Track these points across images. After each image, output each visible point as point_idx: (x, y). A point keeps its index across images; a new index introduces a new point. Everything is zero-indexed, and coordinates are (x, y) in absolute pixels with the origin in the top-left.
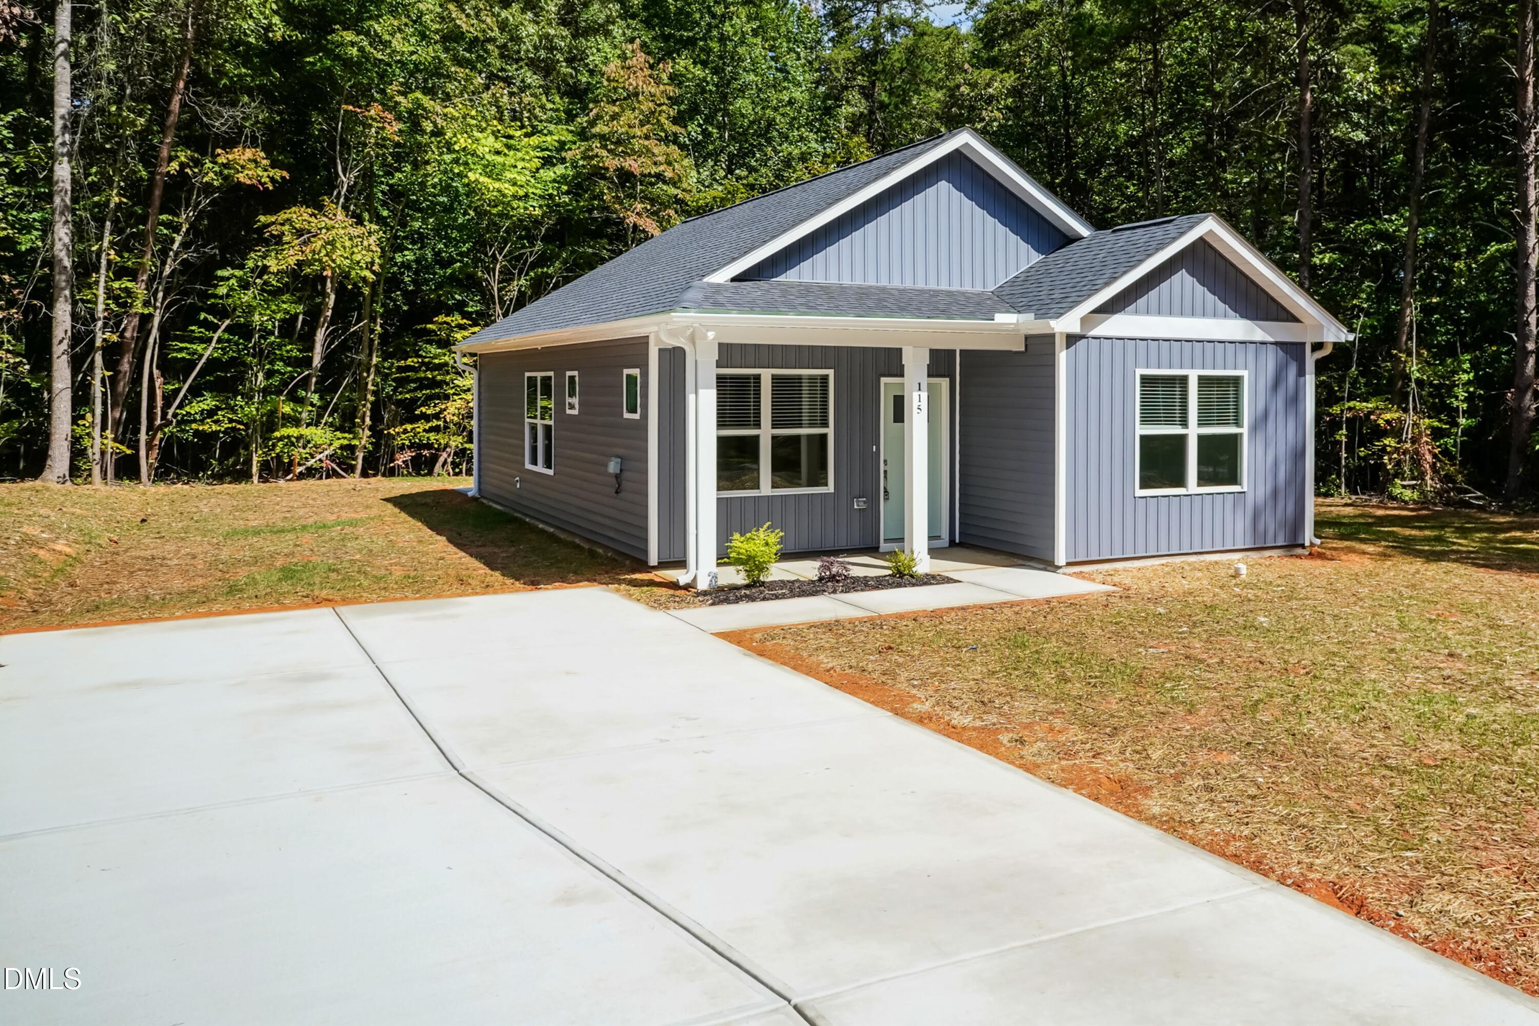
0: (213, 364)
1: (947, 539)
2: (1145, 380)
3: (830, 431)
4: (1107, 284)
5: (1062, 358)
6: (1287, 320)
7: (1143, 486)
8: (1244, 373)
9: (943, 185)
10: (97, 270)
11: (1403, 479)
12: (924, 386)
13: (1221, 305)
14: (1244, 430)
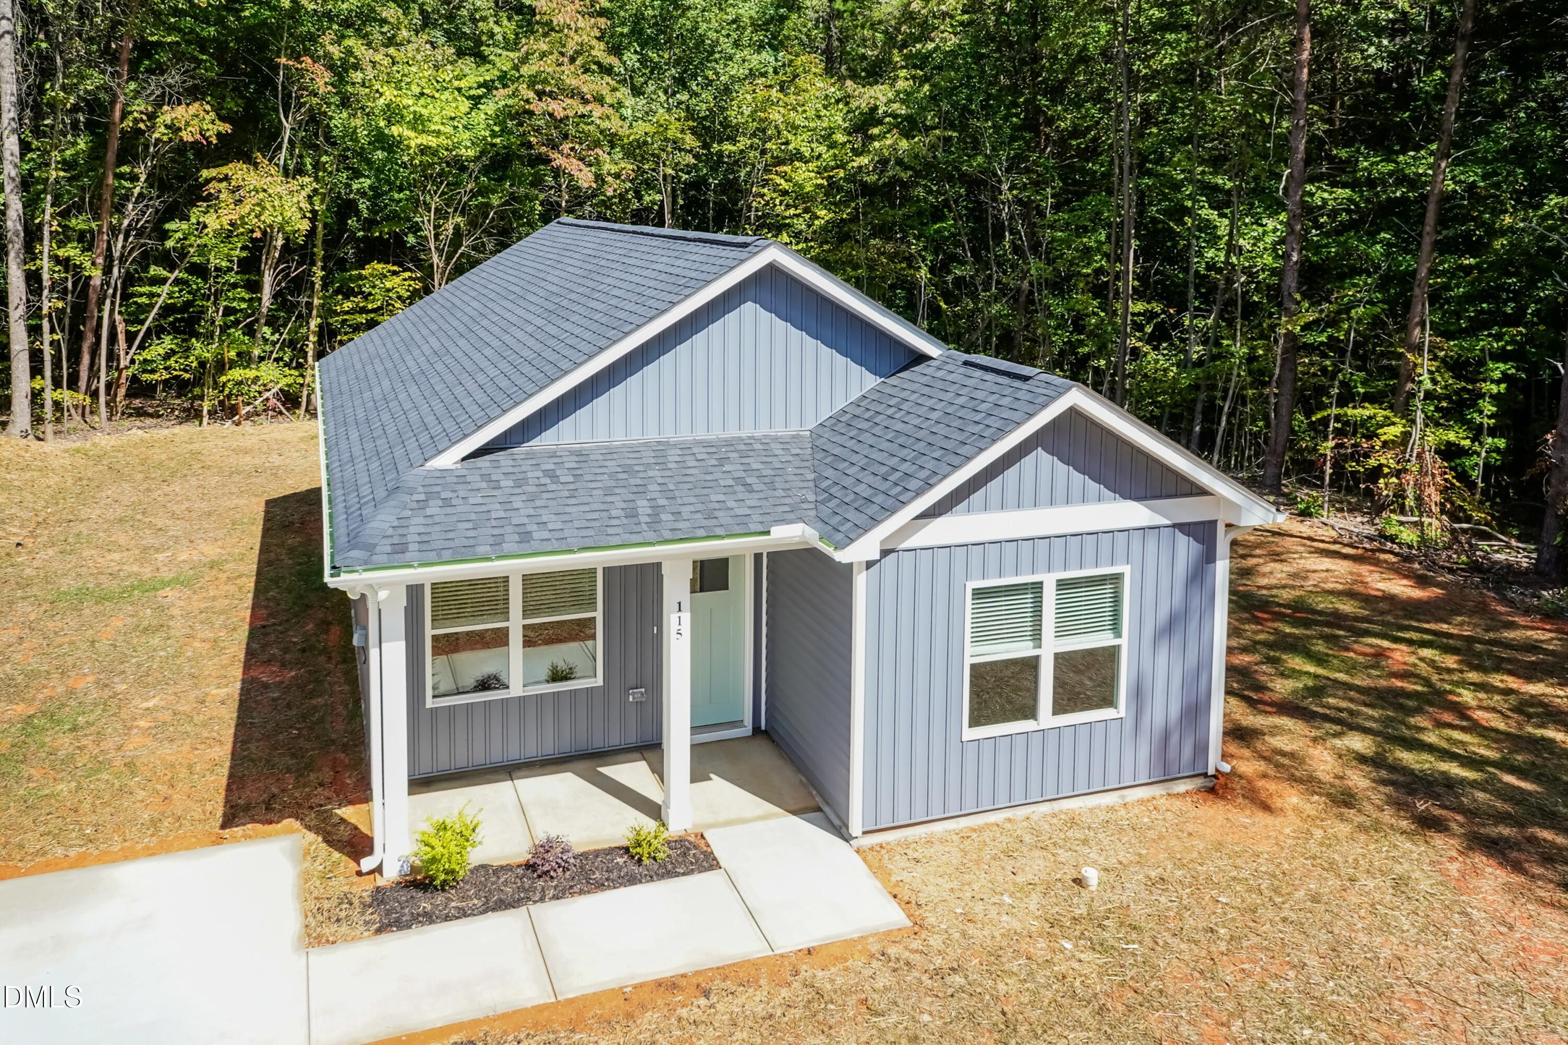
0: (167, 310)
1: (750, 727)
2: (979, 594)
3: (599, 615)
4: (919, 493)
5: (861, 582)
6: (1190, 494)
7: (973, 725)
8: (1125, 569)
9: (749, 307)
10: (41, 240)
11: (1403, 512)
12: (686, 605)
13: (1093, 486)
14: (1123, 641)
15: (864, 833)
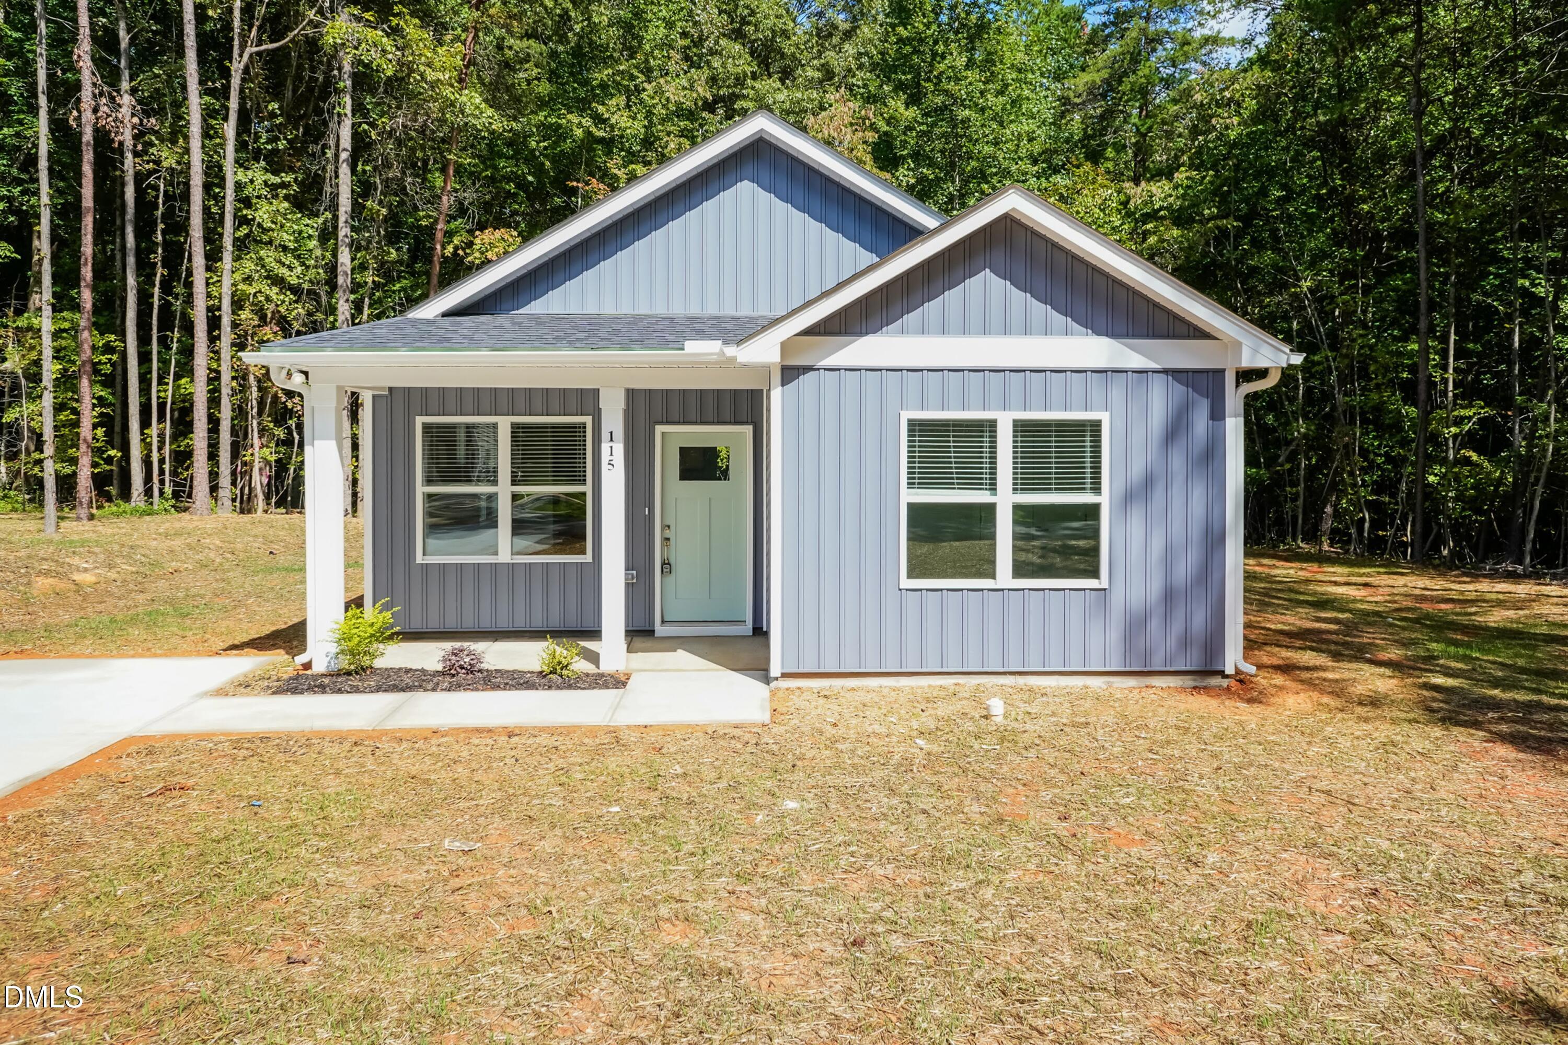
1: (751, 626)
2: (915, 427)
3: (588, 489)
5: (776, 398)
6: (1188, 337)
7: (910, 576)
8: (1104, 417)
9: (745, 185)
12: (619, 436)
14: (1104, 500)
15: (784, 675)
